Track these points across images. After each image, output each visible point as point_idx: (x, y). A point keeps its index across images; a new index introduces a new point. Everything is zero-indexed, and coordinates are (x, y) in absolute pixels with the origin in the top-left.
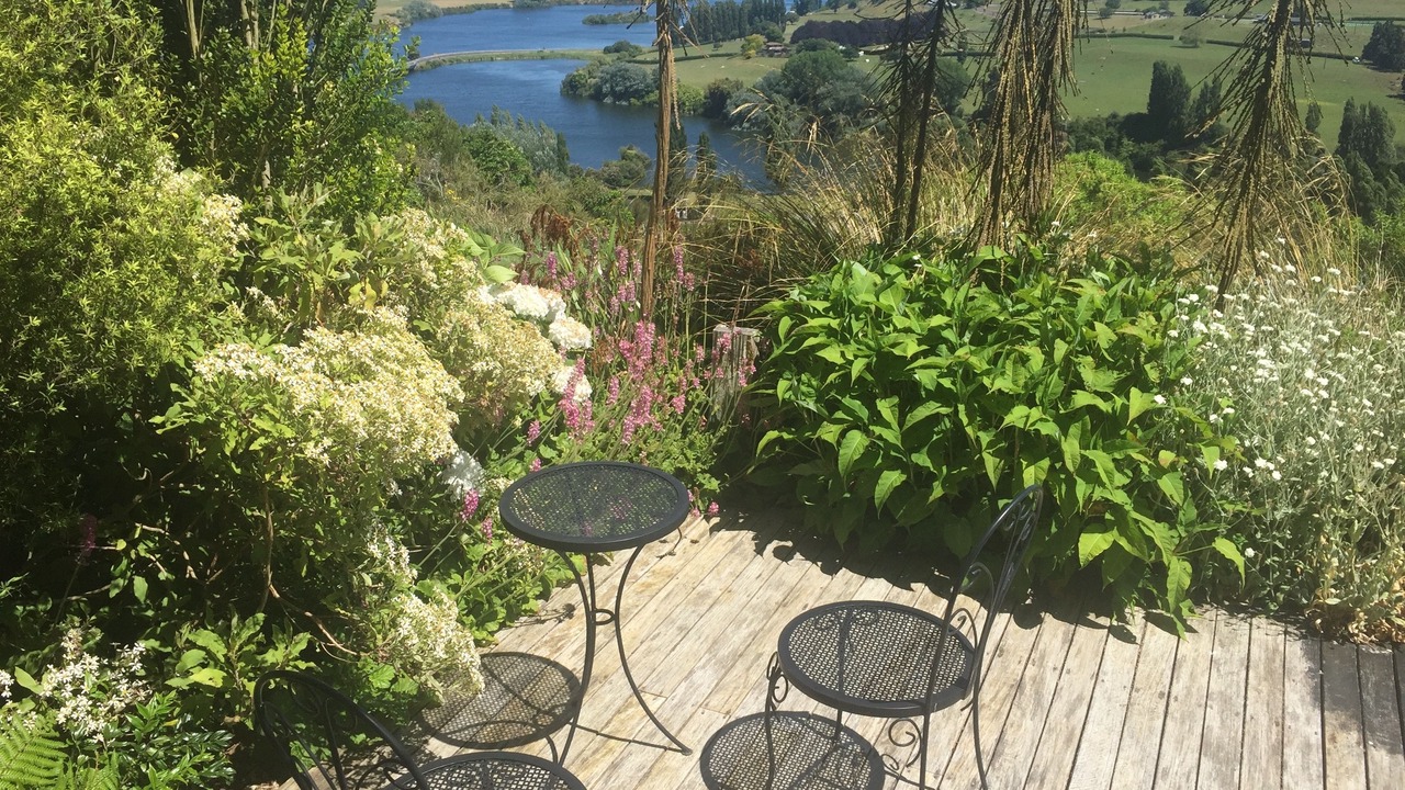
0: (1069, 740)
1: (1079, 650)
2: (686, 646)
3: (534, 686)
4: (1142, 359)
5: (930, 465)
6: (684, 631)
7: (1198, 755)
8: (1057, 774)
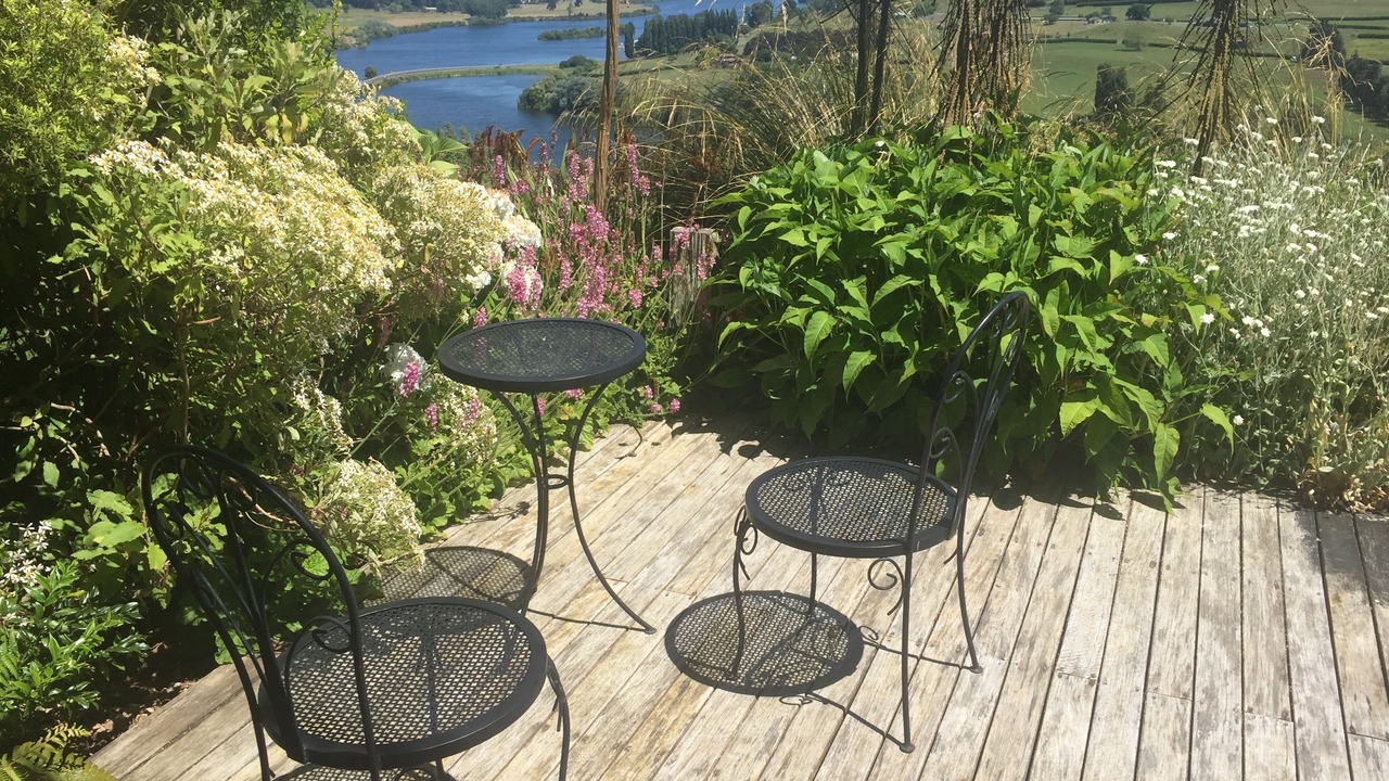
0: (1057, 608)
1: (1063, 528)
2: (648, 536)
3: (486, 576)
4: (1121, 222)
5: (902, 341)
6: (647, 523)
7: (1195, 617)
8: (1048, 639)
